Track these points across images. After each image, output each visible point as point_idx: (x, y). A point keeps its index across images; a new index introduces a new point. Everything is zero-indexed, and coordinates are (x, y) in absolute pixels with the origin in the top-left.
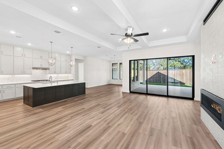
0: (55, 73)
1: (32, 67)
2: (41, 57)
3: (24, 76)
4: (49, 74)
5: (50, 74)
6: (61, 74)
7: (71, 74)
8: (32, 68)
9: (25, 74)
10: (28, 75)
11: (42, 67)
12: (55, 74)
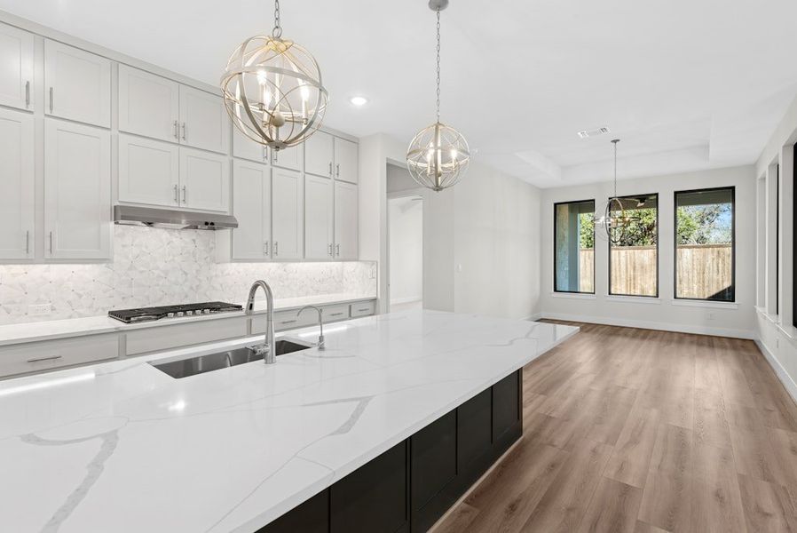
0: (271, 252)
1: (107, 203)
2: (180, 131)
3: (56, 271)
4: (233, 260)
5: (238, 261)
6: (305, 259)
7: (357, 260)
8: (108, 213)
9: (47, 255)
10: (88, 267)
11: (183, 207)
12: (272, 260)
